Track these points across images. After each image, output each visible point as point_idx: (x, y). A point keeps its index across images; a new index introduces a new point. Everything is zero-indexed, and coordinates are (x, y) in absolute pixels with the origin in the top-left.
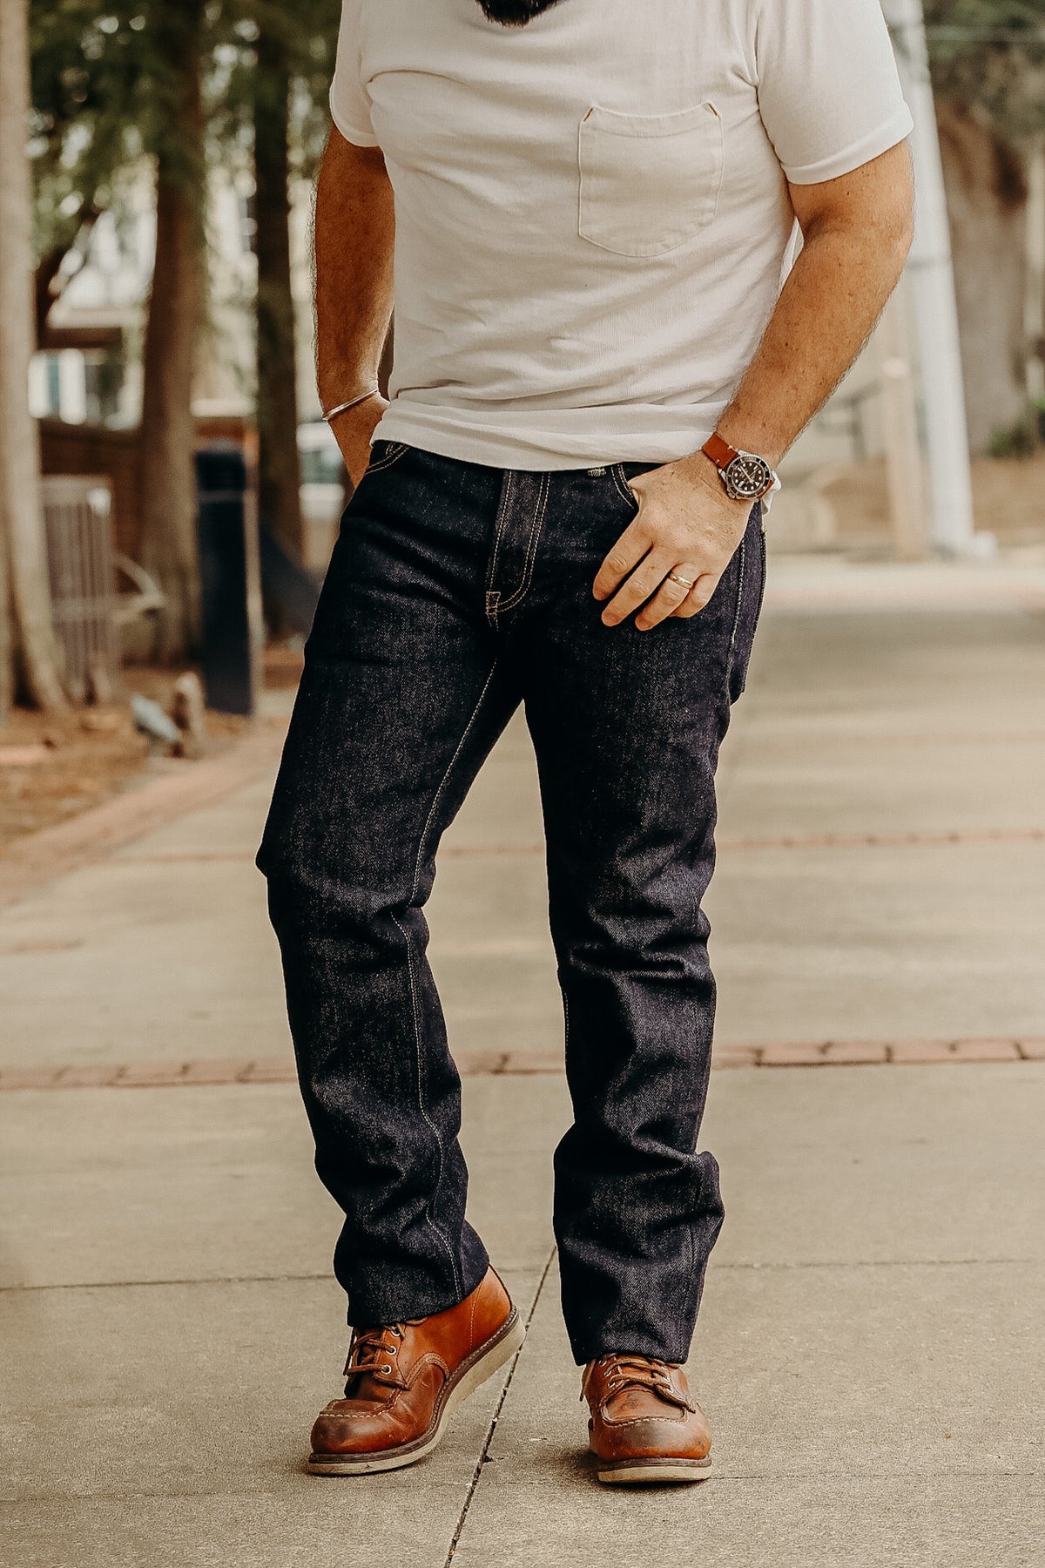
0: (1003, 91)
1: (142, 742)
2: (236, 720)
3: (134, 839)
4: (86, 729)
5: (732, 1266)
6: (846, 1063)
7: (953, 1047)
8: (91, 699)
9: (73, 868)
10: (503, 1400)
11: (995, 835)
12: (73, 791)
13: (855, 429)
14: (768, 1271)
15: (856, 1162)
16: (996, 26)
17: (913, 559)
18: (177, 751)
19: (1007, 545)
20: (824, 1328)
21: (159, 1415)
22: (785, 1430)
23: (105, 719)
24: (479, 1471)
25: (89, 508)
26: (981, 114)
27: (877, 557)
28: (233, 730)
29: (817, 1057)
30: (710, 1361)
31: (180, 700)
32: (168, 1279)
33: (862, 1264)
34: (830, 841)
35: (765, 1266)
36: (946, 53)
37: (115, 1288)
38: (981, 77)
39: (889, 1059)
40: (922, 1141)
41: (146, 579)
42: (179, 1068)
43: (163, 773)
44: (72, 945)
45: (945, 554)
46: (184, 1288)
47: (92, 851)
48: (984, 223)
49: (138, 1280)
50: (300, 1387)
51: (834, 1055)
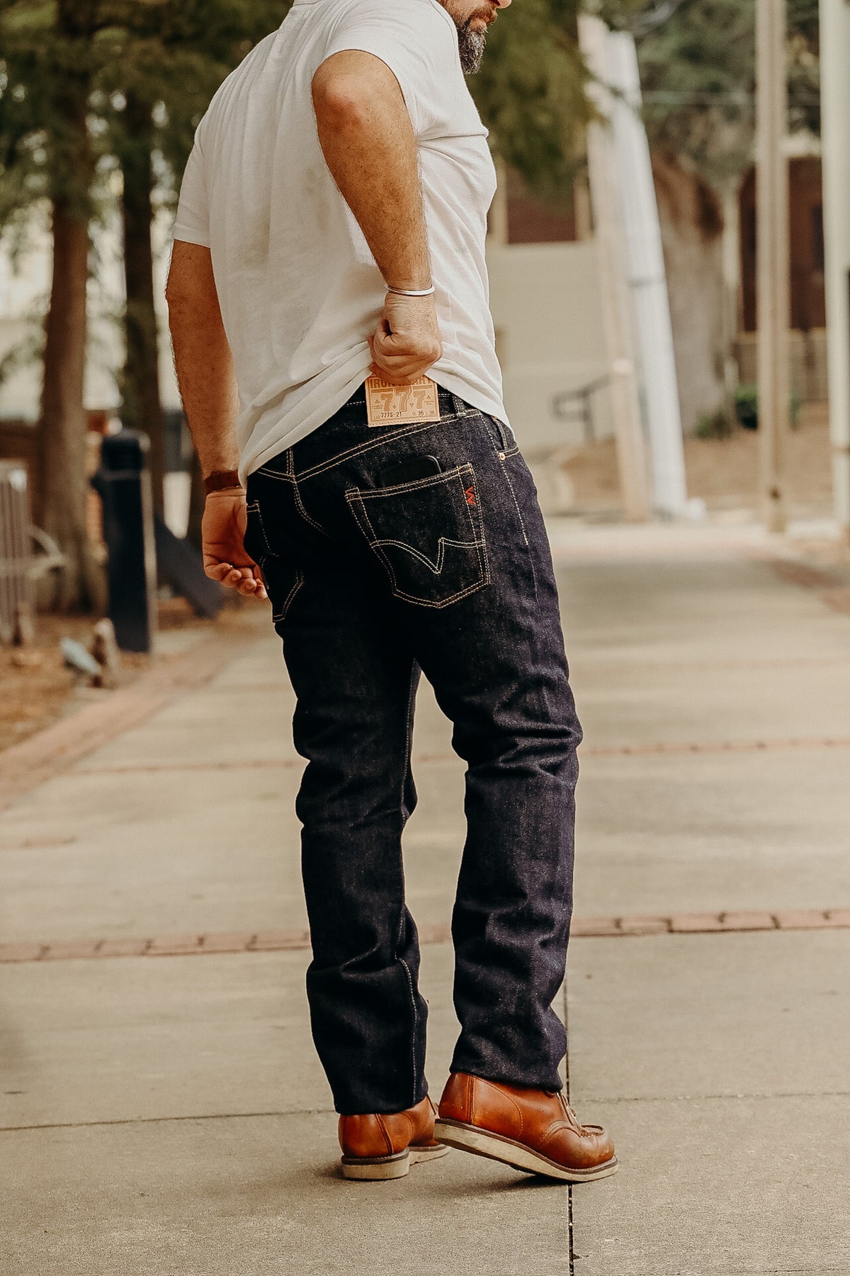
0: (704, 143)
1: (67, 675)
2: (141, 658)
3: (88, 753)
4: (16, 665)
5: (720, 1097)
6: (744, 930)
7: (826, 916)
8: (17, 640)
9: (46, 779)
10: (570, 1208)
11: (794, 743)
12: (19, 716)
13: (586, 416)
14: (752, 1100)
15: (786, 1010)
16: (700, 90)
17: (639, 521)
18: (97, 682)
19: (712, 508)
20: (815, 1147)
21: (292, 1222)
22: (814, 1231)
23: (31, 657)
24: (572, 1267)
25: (9, 485)
26: (686, 163)
27: (608, 519)
28: (137, 665)
29: (718, 926)
30: (731, 1175)
31: (99, 640)
32: (259, 1112)
33: (827, 1094)
34: (660, 749)
35: (747, 1096)
36: (660, 114)
37: (219, 1119)
38: (687, 133)
39: (777, 926)
40: (833, 993)
41: (50, 543)
42: (195, 941)
43: (89, 701)
44: (70, 841)
45: (664, 516)
46: (275, 1118)
47: (56, 764)
48: (691, 249)
49: (234, 1113)
50: (400, 1199)
51: (729, 923)
